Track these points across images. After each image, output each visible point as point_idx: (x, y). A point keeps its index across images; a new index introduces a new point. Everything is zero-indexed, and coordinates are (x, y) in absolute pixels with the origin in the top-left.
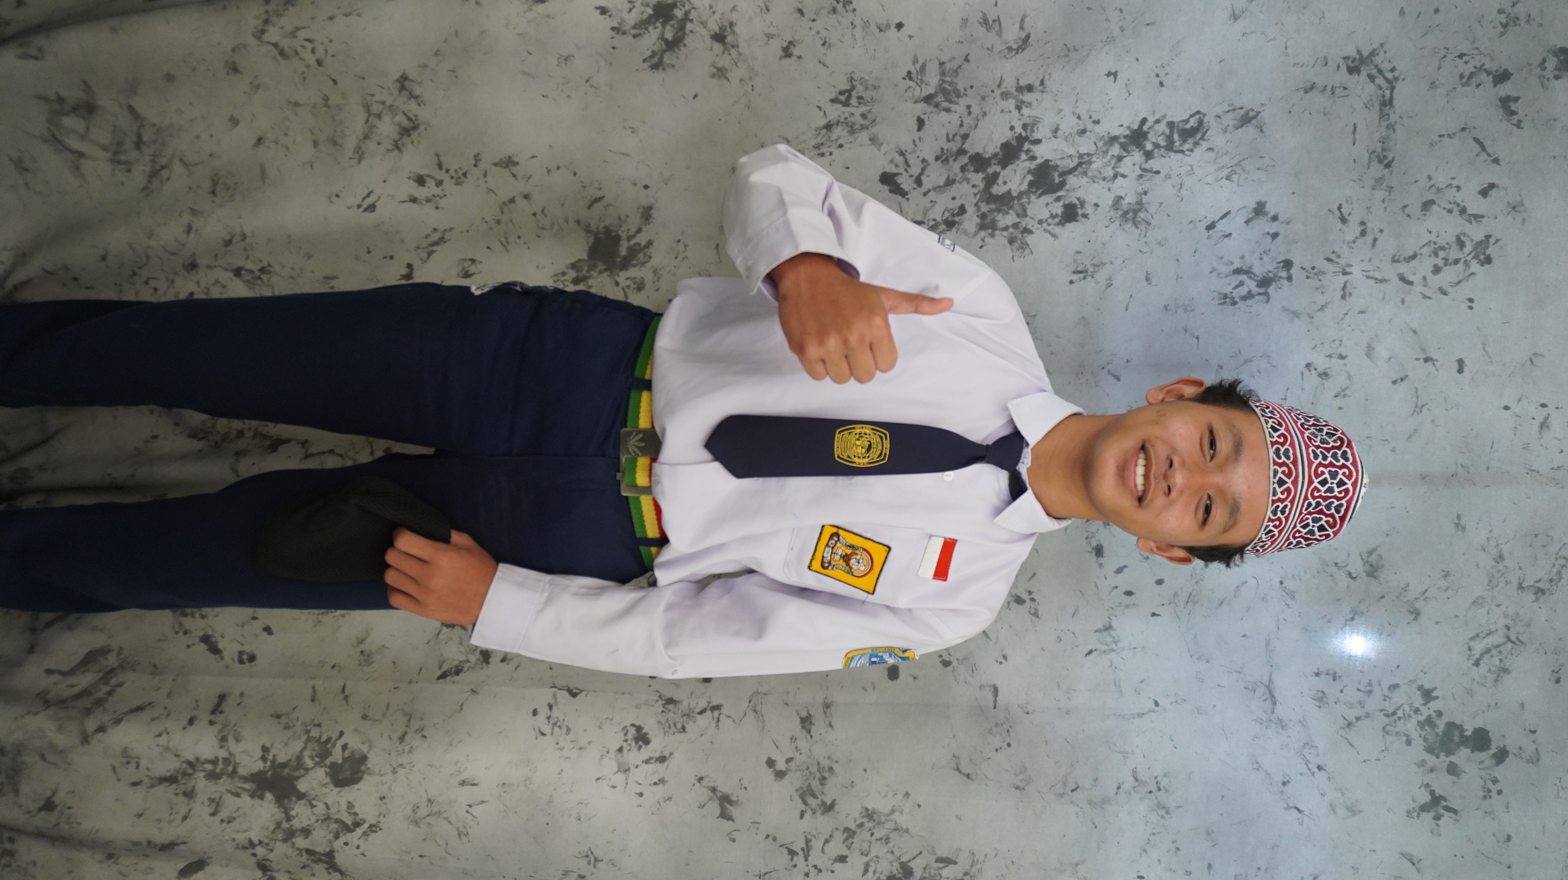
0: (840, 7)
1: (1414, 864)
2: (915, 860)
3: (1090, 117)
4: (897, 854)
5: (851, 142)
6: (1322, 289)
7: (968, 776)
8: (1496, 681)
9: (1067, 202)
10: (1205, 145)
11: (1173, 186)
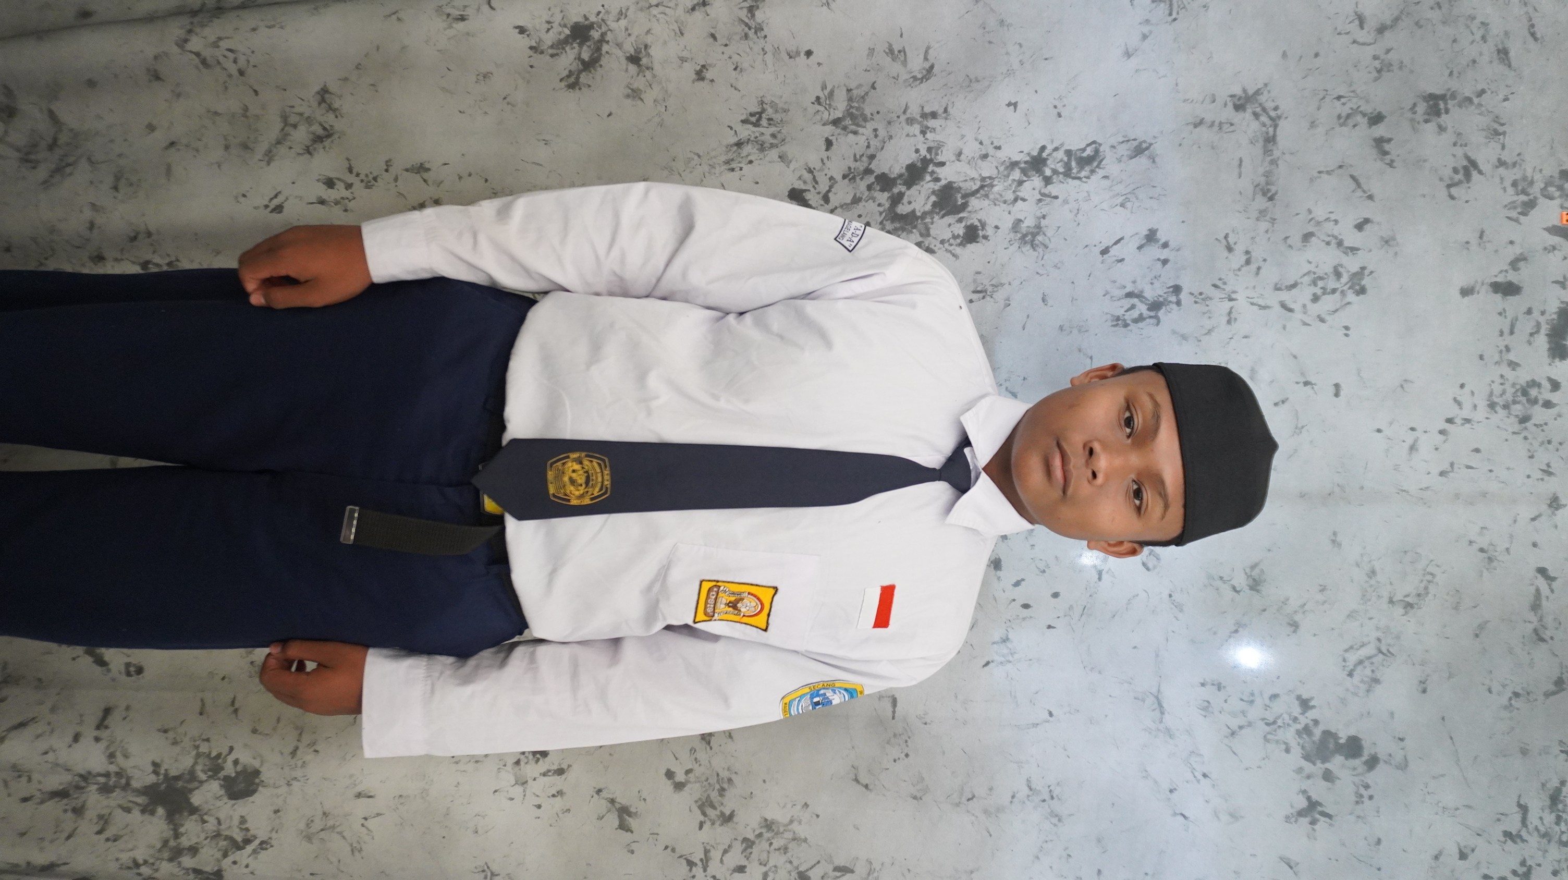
0: (751, 34)
1: (1291, 867)
2: (813, 870)
3: (992, 143)
4: (795, 863)
5: (761, 159)
6: (1208, 314)
7: (866, 786)
8: (1368, 691)
9: (968, 224)
10: (1101, 173)
11: (1071, 211)
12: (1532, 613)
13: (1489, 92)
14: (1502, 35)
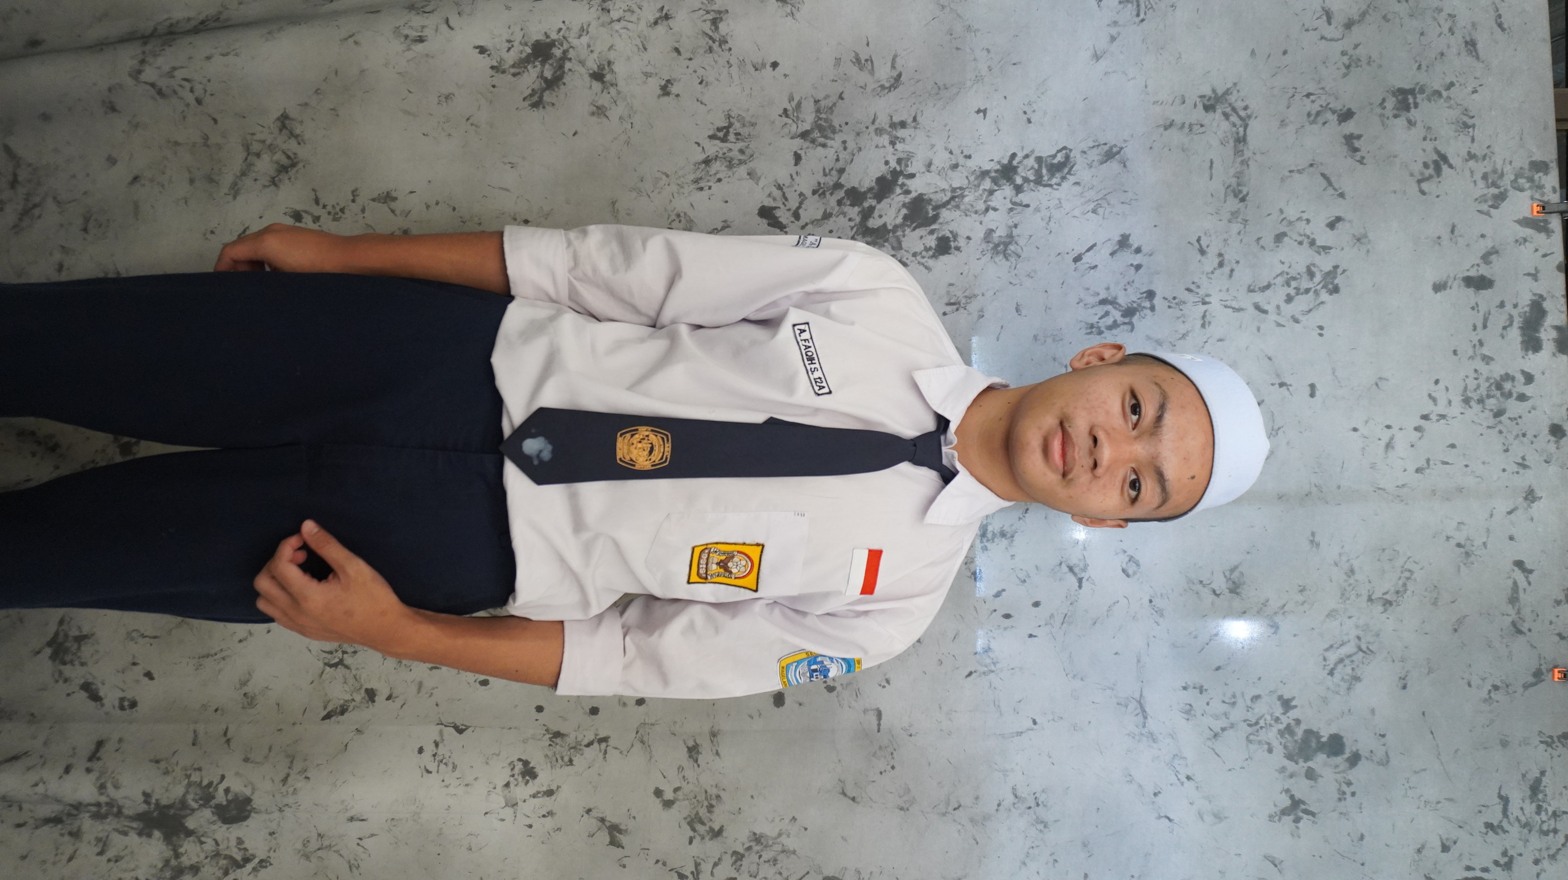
0: (716, 46)
1: (1276, 866)
3: (962, 153)
4: (785, 875)
5: (729, 177)
6: (1183, 319)
7: (853, 799)
8: (1349, 689)
9: (940, 236)
10: (1072, 179)
11: (1042, 220)
12: (1510, 606)
13: (1457, 85)
14: (1469, 27)
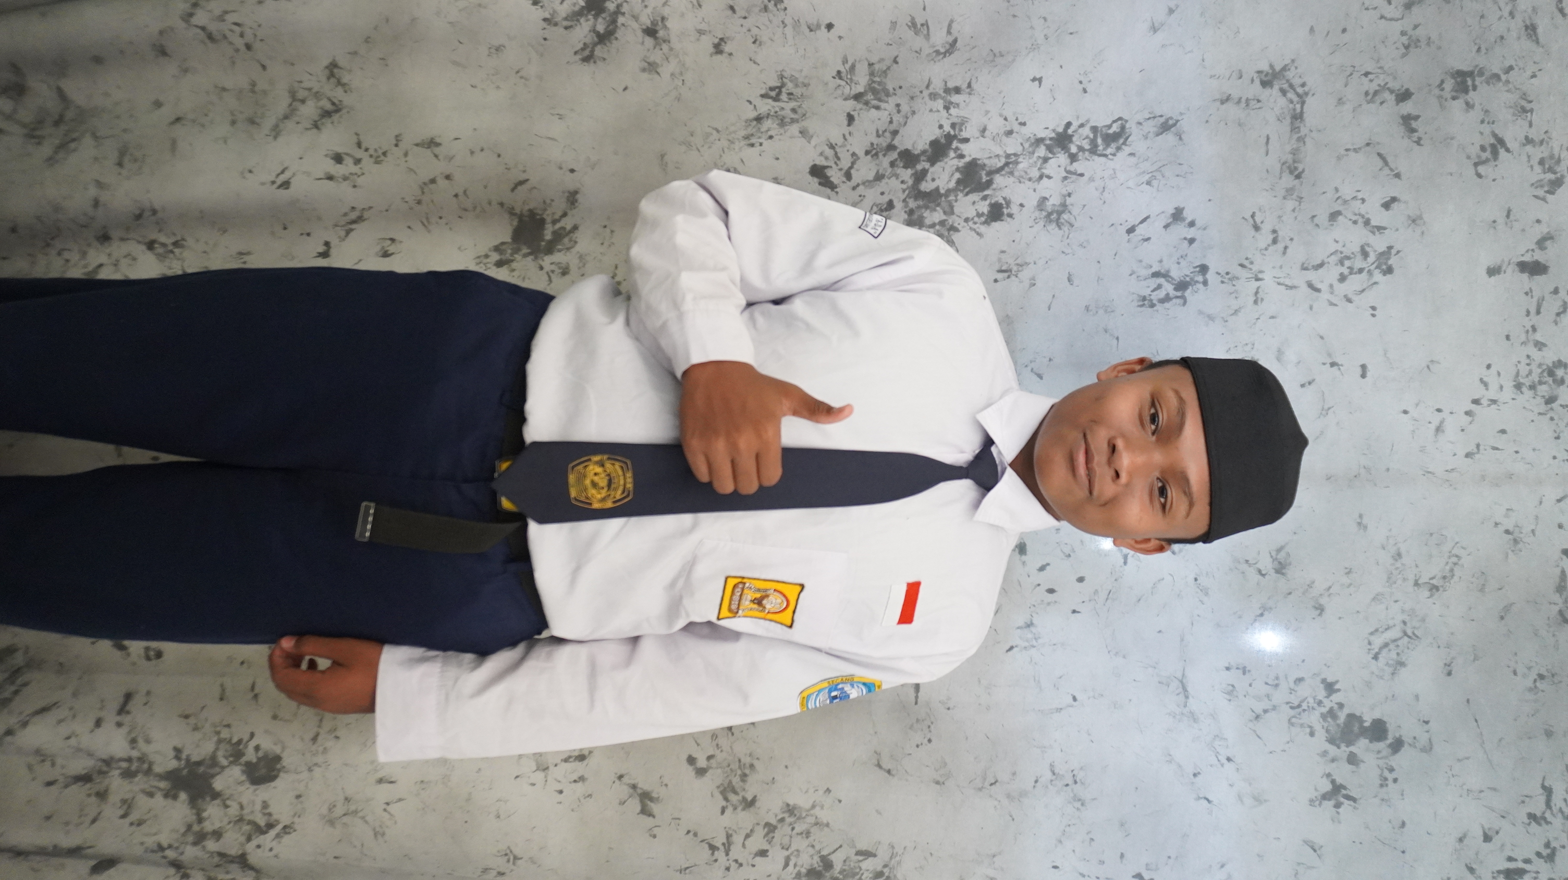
0: (771, 5)
1: (1315, 851)
2: (835, 854)
3: (1017, 119)
4: (817, 848)
5: (781, 134)
6: (1235, 294)
7: (889, 772)
8: (1393, 674)
9: (993, 202)
10: (1127, 150)
11: (1096, 189)
12: (1558, 595)
13: (1516, 69)
14: (1530, 10)
